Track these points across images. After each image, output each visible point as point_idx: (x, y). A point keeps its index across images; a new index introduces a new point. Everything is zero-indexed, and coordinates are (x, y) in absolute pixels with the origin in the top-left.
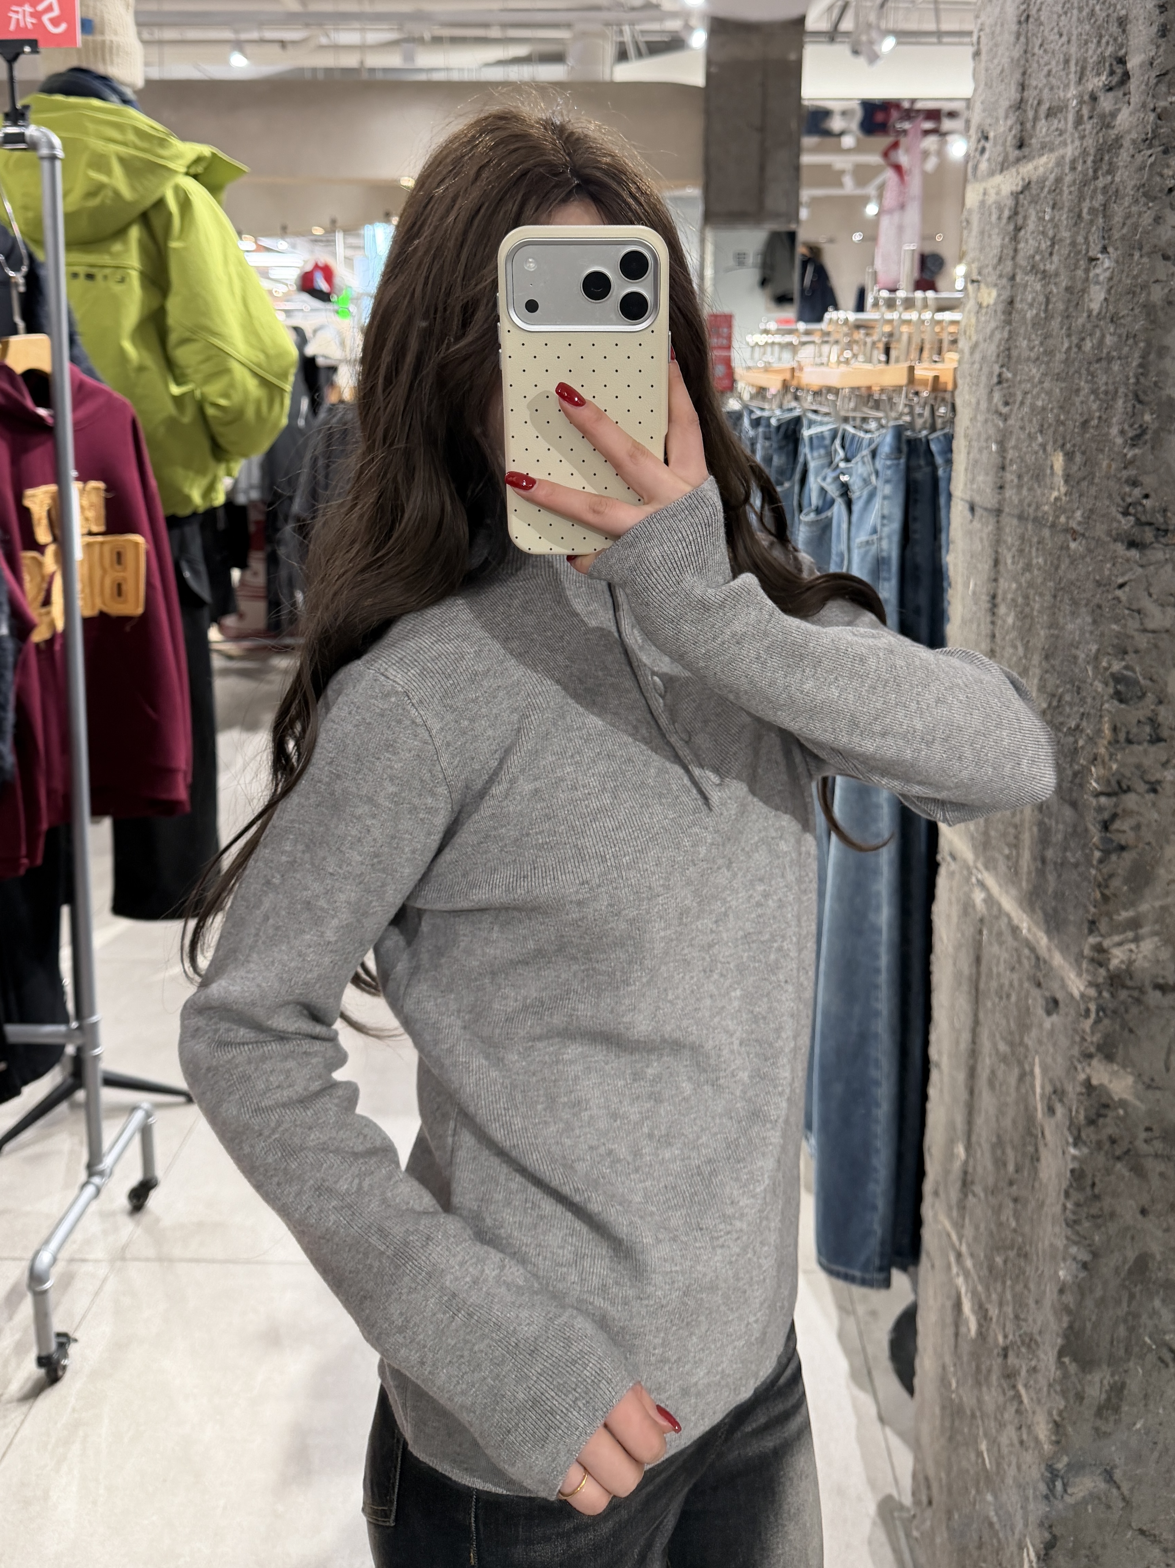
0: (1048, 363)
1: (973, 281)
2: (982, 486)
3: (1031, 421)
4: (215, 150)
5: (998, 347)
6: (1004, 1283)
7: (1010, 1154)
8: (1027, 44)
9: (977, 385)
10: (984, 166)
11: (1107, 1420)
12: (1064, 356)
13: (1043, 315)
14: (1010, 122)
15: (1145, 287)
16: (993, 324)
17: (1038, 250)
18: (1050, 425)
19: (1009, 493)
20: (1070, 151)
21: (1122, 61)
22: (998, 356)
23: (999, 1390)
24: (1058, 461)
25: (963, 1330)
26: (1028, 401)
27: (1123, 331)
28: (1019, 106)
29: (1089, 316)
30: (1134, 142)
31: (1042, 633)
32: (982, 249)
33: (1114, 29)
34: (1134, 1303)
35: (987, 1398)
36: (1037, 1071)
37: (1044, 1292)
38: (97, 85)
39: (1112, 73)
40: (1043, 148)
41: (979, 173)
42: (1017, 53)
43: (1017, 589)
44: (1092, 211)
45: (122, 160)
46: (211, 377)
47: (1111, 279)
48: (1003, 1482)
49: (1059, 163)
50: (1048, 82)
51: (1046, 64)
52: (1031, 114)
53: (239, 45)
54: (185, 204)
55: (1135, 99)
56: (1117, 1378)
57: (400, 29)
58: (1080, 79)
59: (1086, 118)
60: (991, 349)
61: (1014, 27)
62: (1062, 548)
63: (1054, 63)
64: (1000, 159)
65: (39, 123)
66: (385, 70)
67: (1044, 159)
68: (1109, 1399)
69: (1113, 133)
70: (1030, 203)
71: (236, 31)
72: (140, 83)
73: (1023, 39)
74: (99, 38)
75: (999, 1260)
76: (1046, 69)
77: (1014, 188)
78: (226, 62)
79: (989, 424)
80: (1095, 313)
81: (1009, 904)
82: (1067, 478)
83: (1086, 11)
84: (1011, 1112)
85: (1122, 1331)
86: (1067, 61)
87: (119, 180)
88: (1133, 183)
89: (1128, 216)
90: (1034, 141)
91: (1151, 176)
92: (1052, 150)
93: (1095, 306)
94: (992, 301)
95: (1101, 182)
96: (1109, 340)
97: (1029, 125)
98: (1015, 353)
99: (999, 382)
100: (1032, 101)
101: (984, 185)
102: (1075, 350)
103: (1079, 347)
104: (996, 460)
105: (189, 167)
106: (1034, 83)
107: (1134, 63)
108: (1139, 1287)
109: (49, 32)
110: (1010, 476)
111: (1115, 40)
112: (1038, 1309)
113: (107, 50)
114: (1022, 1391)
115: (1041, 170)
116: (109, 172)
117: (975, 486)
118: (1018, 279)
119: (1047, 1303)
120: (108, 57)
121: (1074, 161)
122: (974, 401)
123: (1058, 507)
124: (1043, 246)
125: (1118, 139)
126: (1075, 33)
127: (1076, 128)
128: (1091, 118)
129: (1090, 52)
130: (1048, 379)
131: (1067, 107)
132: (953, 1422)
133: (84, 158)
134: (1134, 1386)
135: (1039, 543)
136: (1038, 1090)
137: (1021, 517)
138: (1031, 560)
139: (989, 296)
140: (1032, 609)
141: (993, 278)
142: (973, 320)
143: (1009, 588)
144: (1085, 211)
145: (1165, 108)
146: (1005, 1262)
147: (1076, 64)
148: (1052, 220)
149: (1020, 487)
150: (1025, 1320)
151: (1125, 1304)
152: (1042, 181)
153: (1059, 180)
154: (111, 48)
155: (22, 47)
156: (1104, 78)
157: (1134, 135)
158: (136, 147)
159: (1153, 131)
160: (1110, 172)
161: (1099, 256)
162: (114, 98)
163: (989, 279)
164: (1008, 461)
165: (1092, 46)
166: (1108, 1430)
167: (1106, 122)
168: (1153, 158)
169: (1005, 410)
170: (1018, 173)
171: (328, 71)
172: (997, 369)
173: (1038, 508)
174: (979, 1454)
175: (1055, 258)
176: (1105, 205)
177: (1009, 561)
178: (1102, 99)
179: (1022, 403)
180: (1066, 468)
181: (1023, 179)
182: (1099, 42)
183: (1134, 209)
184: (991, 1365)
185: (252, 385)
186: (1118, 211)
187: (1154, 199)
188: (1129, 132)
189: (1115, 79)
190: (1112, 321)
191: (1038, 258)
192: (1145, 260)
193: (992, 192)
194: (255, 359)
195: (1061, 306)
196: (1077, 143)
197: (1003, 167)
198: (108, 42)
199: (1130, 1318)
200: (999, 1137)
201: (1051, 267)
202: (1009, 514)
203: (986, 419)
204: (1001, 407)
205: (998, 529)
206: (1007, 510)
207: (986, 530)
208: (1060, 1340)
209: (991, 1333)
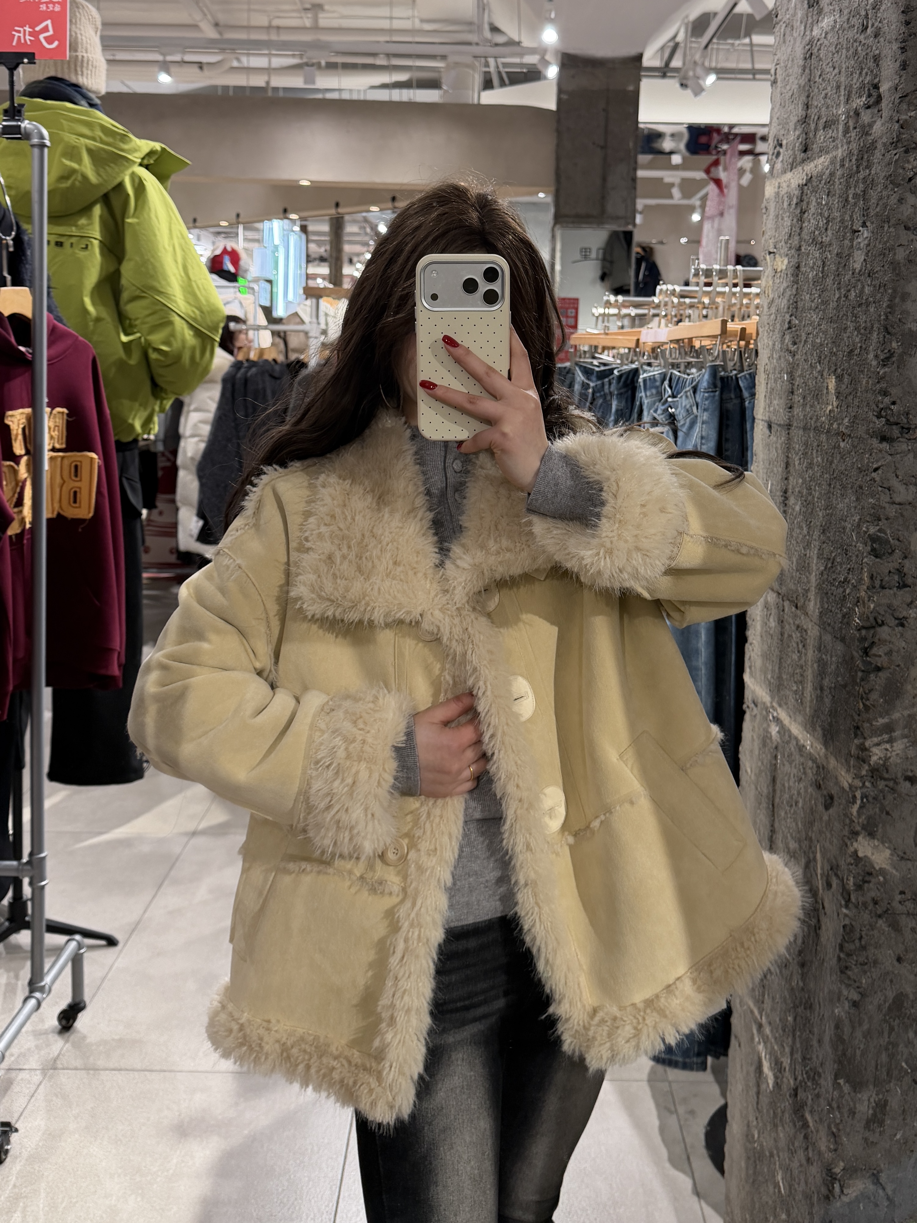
0: (824, 311)
1: (769, 253)
2: (777, 408)
3: (812, 355)
4: (163, 146)
5: (789, 301)
8: (810, 75)
9: (774, 331)
10: (778, 166)
11: (874, 1131)
12: (835, 304)
13: (821, 275)
14: (797, 133)
15: (892, 250)
16: (785, 285)
17: (817, 227)
18: (826, 356)
19: (796, 411)
20: (840, 153)
21: (876, 87)
22: (788, 308)
24: (832, 383)
26: (810, 340)
27: (877, 282)
28: (804, 120)
29: (853, 274)
30: (884, 144)
31: (821, 514)
32: (777, 229)
33: (871, 64)
34: (893, 1035)
36: (818, 856)
38: (70, 91)
39: (870, 95)
40: (821, 151)
41: (775, 171)
42: (803, 81)
43: (802, 484)
44: (856, 196)
45: (90, 151)
46: (156, 328)
47: (868, 245)
49: (832, 162)
50: (825, 103)
51: (824, 89)
52: (813, 126)
54: (140, 188)
55: (885, 114)
56: (881, 1096)
57: (301, 55)
58: (848, 100)
59: (851, 128)
60: (783, 303)
61: (801, 62)
62: (834, 448)
63: (829, 89)
64: (791, 160)
66: (288, 89)
67: (822, 159)
68: (875, 1114)
69: (870, 139)
70: (812, 191)
71: (165, 54)
72: (103, 92)
73: (807, 71)
74: (73, 54)
76: (823, 93)
77: (800, 182)
79: (782, 360)
80: (857, 271)
81: (796, 729)
82: (838, 394)
83: (852, 50)
85: (884, 1057)
86: (838, 87)
87: (87, 167)
88: (884, 174)
89: (880, 199)
90: (815, 146)
91: (896, 169)
92: (827, 153)
93: (857, 266)
94: (784, 267)
95: (862, 175)
96: (867, 290)
97: (811, 134)
98: (800, 305)
99: (789, 328)
100: (814, 117)
101: (779, 181)
102: (844, 299)
103: (846, 297)
104: (787, 386)
105: (143, 159)
106: (815, 104)
107: (884, 88)
108: (897, 1021)
110: (797, 398)
111: (872, 71)
112: (820, 1047)
113: (79, 64)
114: (809, 1117)
115: (820, 167)
116: (79, 161)
117: (772, 409)
118: (803, 248)
119: (827, 1039)
120: (79, 69)
121: (843, 160)
122: (770, 343)
123: (833, 419)
124: (821, 224)
125: (874, 142)
126: (844, 66)
127: (844, 136)
129: (855, 81)
130: (825, 322)
131: (838, 121)
133: (60, 149)
134: (894, 1103)
135: (818, 446)
136: (819, 872)
137: (805, 428)
138: (812, 460)
139: (782, 263)
140: (813, 497)
141: (785, 250)
142: (770, 283)
143: (797, 483)
144: (851, 196)
145: (907, 120)
147: (845, 90)
148: (827, 204)
149: (804, 405)
150: (810, 1059)
151: (886, 1035)
152: (820, 176)
153: (832, 174)
154: (82, 61)
156: (864, 99)
157: (884, 140)
158: (102, 141)
159: (897, 137)
160: (868, 167)
161: (861, 229)
162: (84, 102)
163: (783, 251)
164: (795, 387)
165: (856, 76)
166: (875, 1140)
167: (865, 131)
168: (897, 156)
169: (793, 348)
170: (803, 171)
172: (787, 317)
173: (817, 419)
175: (829, 233)
176: (864, 191)
177: (797, 463)
178: (863, 114)
179: (806, 342)
180: (838, 387)
181: (807, 175)
182: (860, 73)
183: (884, 193)
185: (189, 335)
186: (874, 195)
187: (898, 186)
188: (881, 137)
189: (872, 100)
190: (869, 276)
191: (817, 233)
192: (892, 230)
193: (784, 185)
194: (192, 315)
195: (833, 267)
196: (845, 147)
197: (792, 166)
198: (80, 57)
199: (891, 1047)
201: (826, 239)
202: (796, 427)
203: (780, 357)
204: (790, 346)
205: (789, 439)
206: (795, 424)
207: (780, 441)
208: (836, 1065)
209: (784, 1079)
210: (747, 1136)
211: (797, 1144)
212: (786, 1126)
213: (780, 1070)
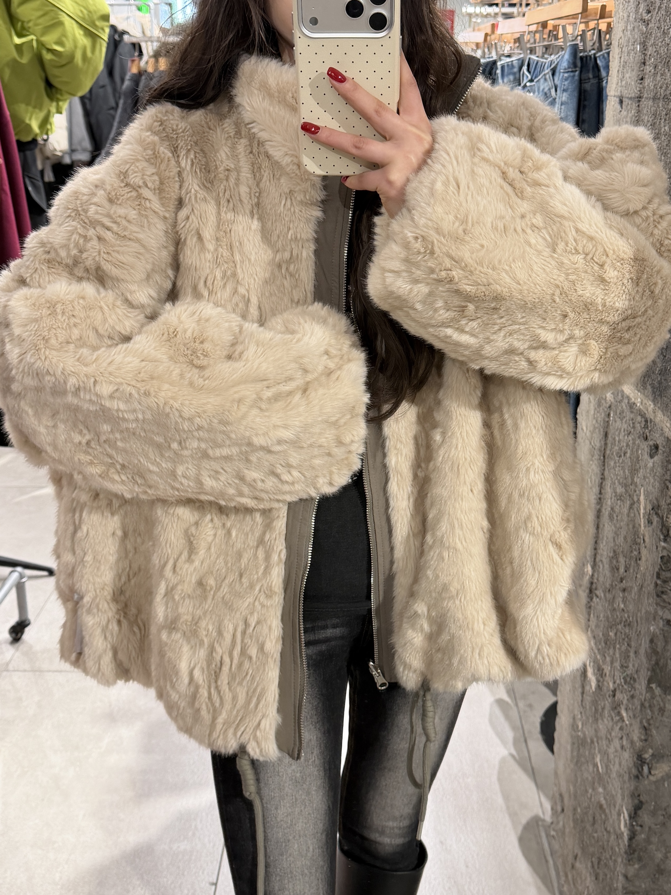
2: (629, 81)
6: (614, 648)
7: (622, 560)
19: (648, 81)
23: (609, 719)
25: (587, 688)
35: (601, 727)
36: (642, 498)
37: (640, 645)
48: (609, 777)
75: (612, 634)
79: (636, 30)
84: (623, 532)
110: (649, 68)
112: (636, 657)
114: (624, 714)
119: (642, 651)
132: (579, 750)
136: (642, 511)
137: (655, 98)
146: (616, 634)
149: (655, 75)
150: (627, 666)
174: (595, 765)
184: (605, 705)
200: (614, 551)
202: (647, 98)
203: (634, 28)
204: (644, 15)
205: (639, 111)
206: (645, 95)
207: (630, 115)
208: (649, 673)
209: (605, 683)
210: (573, 726)
211: (613, 734)
212: (605, 720)
213: (601, 676)
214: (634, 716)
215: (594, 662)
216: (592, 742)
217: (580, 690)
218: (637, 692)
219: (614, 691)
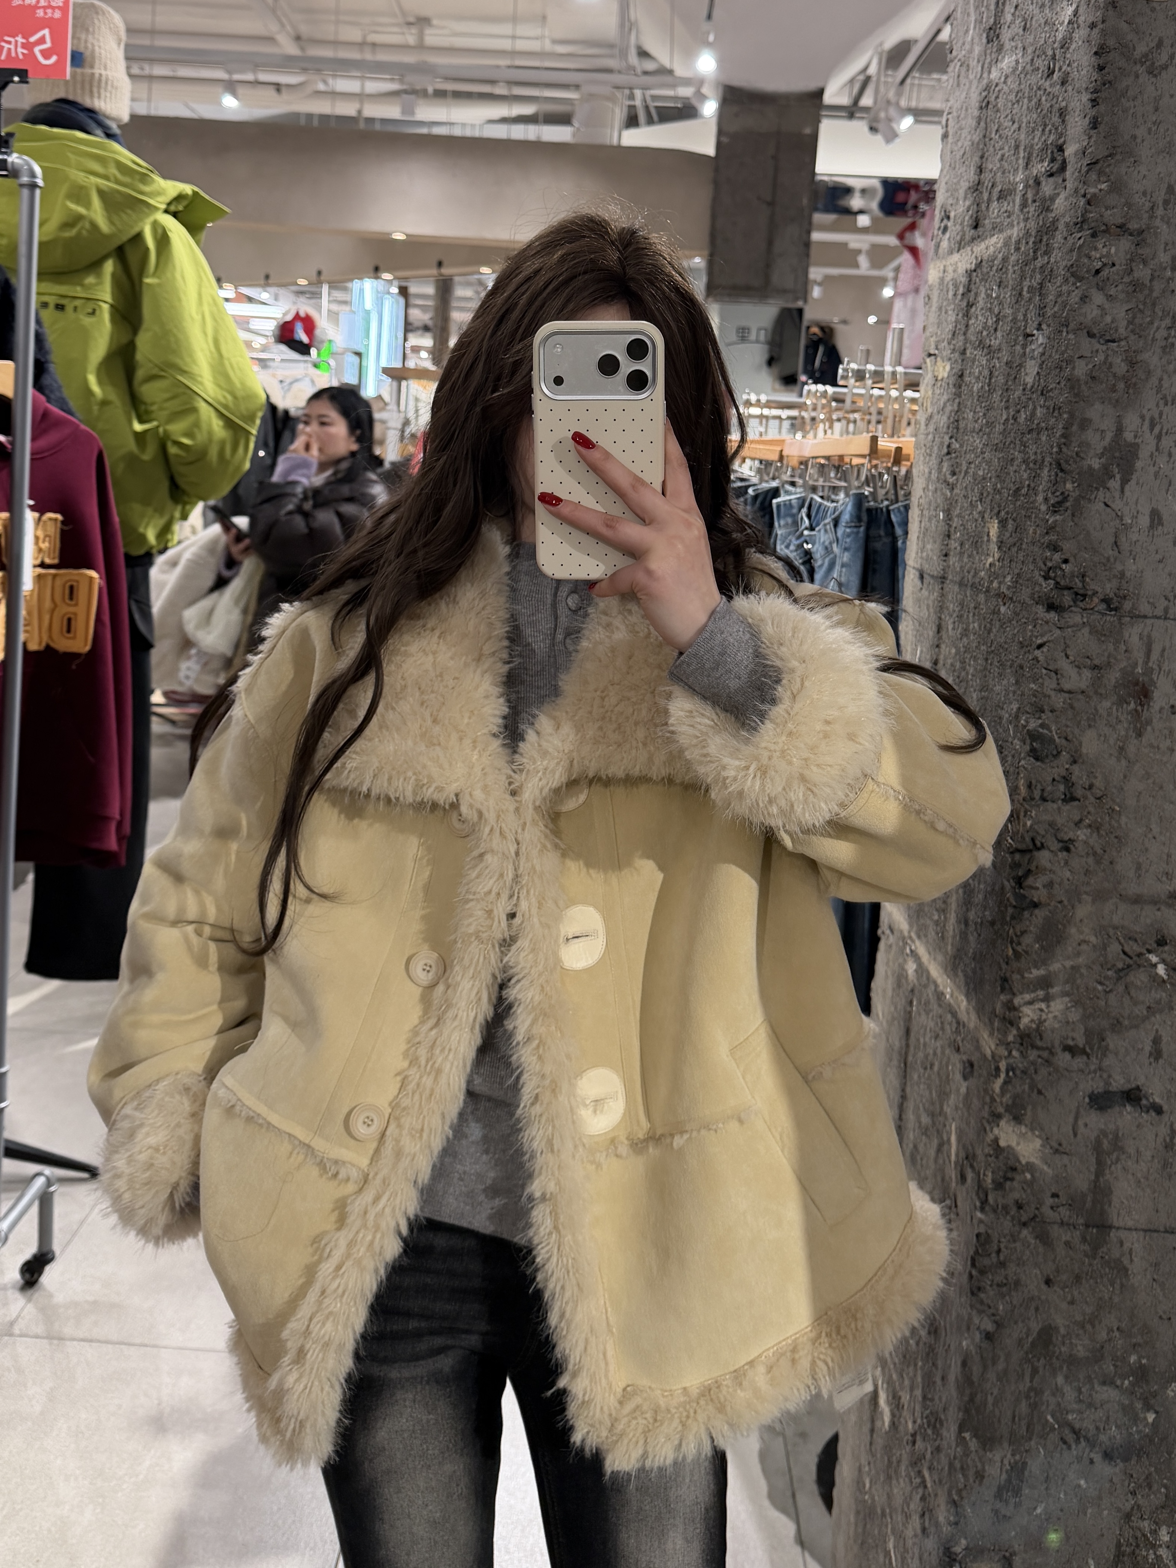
0: (989, 435)
1: (930, 355)
2: (930, 554)
3: (973, 490)
4: (196, 189)
5: (949, 418)
6: (916, 1366)
8: (986, 129)
9: (930, 455)
10: (945, 244)
11: (1007, 1502)
12: (1002, 427)
13: (987, 388)
14: (968, 203)
15: (1069, 362)
16: (945, 397)
17: (985, 326)
18: (989, 493)
19: (953, 560)
20: (1015, 233)
21: (1061, 149)
22: (948, 427)
23: (907, 1480)
24: (994, 528)
26: (971, 471)
27: (1050, 403)
28: (976, 187)
29: (1024, 390)
30: (1067, 225)
31: (975, 696)
32: (939, 324)
33: (1056, 119)
34: (1037, 1379)
35: (897, 1492)
36: (953, 1138)
37: (950, 1367)
38: (82, 117)
39: (1053, 160)
40: (994, 229)
41: (941, 251)
42: (976, 138)
43: (956, 654)
44: (1031, 289)
45: (101, 193)
46: (176, 416)
47: (1043, 354)
49: (1006, 244)
50: (1001, 166)
51: (1002, 149)
52: (985, 196)
53: (231, 87)
54: (163, 240)
55: (1071, 184)
56: (1018, 1457)
57: (401, 81)
58: (1027, 164)
59: (1030, 201)
60: (943, 420)
61: (976, 113)
62: (994, 613)
63: (1006, 148)
64: (958, 238)
65: (21, 152)
66: (384, 121)
67: (994, 239)
68: (1009, 1480)
69: (1051, 216)
70: (982, 280)
71: (229, 72)
72: (126, 118)
73: (982, 124)
74: (88, 71)
76: (1000, 153)
77: (969, 266)
78: (219, 103)
79: (939, 493)
80: (1029, 386)
81: (935, 970)
82: (1001, 544)
83: (1035, 100)
85: (1024, 1407)
86: (1017, 147)
87: (97, 213)
88: (1064, 263)
89: (1060, 295)
90: (987, 221)
91: (1079, 257)
92: (1001, 231)
93: (1029, 380)
94: (946, 375)
95: (1039, 263)
96: (1039, 412)
97: (984, 206)
98: (962, 425)
99: (948, 453)
100: (987, 183)
101: (944, 262)
102: (1012, 421)
103: (1015, 419)
104: (942, 527)
105: (169, 204)
106: (990, 166)
107: (1070, 151)
108: (1042, 1361)
109: (39, 63)
110: (954, 544)
111: (1057, 129)
112: (944, 1385)
113: (95, 84)
114: (927, 1475)
115: (992, 249)
116: (88, 205)
117: (925, 555)
118: (968, 352)
119: (952, 1378)
120: (95, 90)
121: (1018, 242)
122: (928, 469)
123: (993, 575)
124: (990, 322)
125: (1055, 221)
126: (1025, 120)
127: (1022, 210)
128: (1034, 201)
129: (1036, 140)
130: (988, 449)
131: (1015, 190)
133: (64, 189)
134: (1035, 1466)
135: (975, 608)
136: (953, 1158)
137: (961, 584)
138: (968, 624)
139: (944, 370)
140: (967, 673)
141: (947, 353)
142: (930, 393)
143: (950, 653)
144: (1025, 289)
145: (1095, 195)
147: (1025, 150)
148: (998, 297)
149: (961, 554)
150: (932, 1400)
151: (1027, 1378)
152: (992, 260)
153: (1005, 259)
154: (100, 80)
155: (12, 76)
156: (1046, 164)
157: (1067, 219)
158: (117, 182)
159: (1082, 215)
160: (1046, 253)
161: (1035, 332)
162: (99, 132)
163: (945, 354)
164: (952, 530)
165: (1038, 133)
166: (1008, 1514)
167: (1046, 205)
168: (1082, 241)
169: (951, 480)
170: (973, 252)
171: (324, 118)
172: (947, 440)
173: (976, 574)
174: (887, 1554)
175: (999, 334)
176: (1041, 284)
177: (950, 627)
178: (1044, 183)
179: (966, 473)
180: (1000, 535)
181: (976, 258)
182: (1043, 130)
183: (1065, 288)
184: (901, 1456)
185: (217, 426)
186: (1051, 289)
187: (1081, 279)
188: (1063, 216)
189: (1055, 166)
190: (1042, 394)
191: (985, 333)
192: (1071, 336)
193: (950, 269)
194: (223, 400)
195: (1001, 380)
196: (1022, 225)
197: (960, 245)
198: (97, 76)
199: (1032, 1394)
201: (995, 343)
202: (952, 581)
203: (936, 489)
204: (948, 477)
205: (942, 595)
206: (950, 577)
207: (932, 597)
208: (961, 1414)
209: (902, 1420)
210: (858, 1483)
211: (912, 1506)
212: (901, 1481)
213: (898, 1406)
214: (940, 1481)
215: (888, 1383)
216: (883, 1514)
217: (869, 1425)
218: (945, 1443)
219: (914, 1435)
